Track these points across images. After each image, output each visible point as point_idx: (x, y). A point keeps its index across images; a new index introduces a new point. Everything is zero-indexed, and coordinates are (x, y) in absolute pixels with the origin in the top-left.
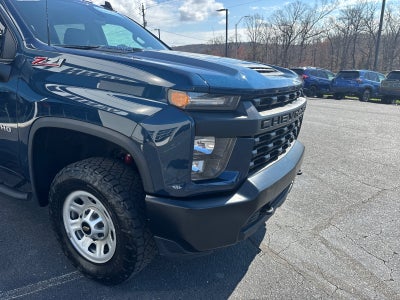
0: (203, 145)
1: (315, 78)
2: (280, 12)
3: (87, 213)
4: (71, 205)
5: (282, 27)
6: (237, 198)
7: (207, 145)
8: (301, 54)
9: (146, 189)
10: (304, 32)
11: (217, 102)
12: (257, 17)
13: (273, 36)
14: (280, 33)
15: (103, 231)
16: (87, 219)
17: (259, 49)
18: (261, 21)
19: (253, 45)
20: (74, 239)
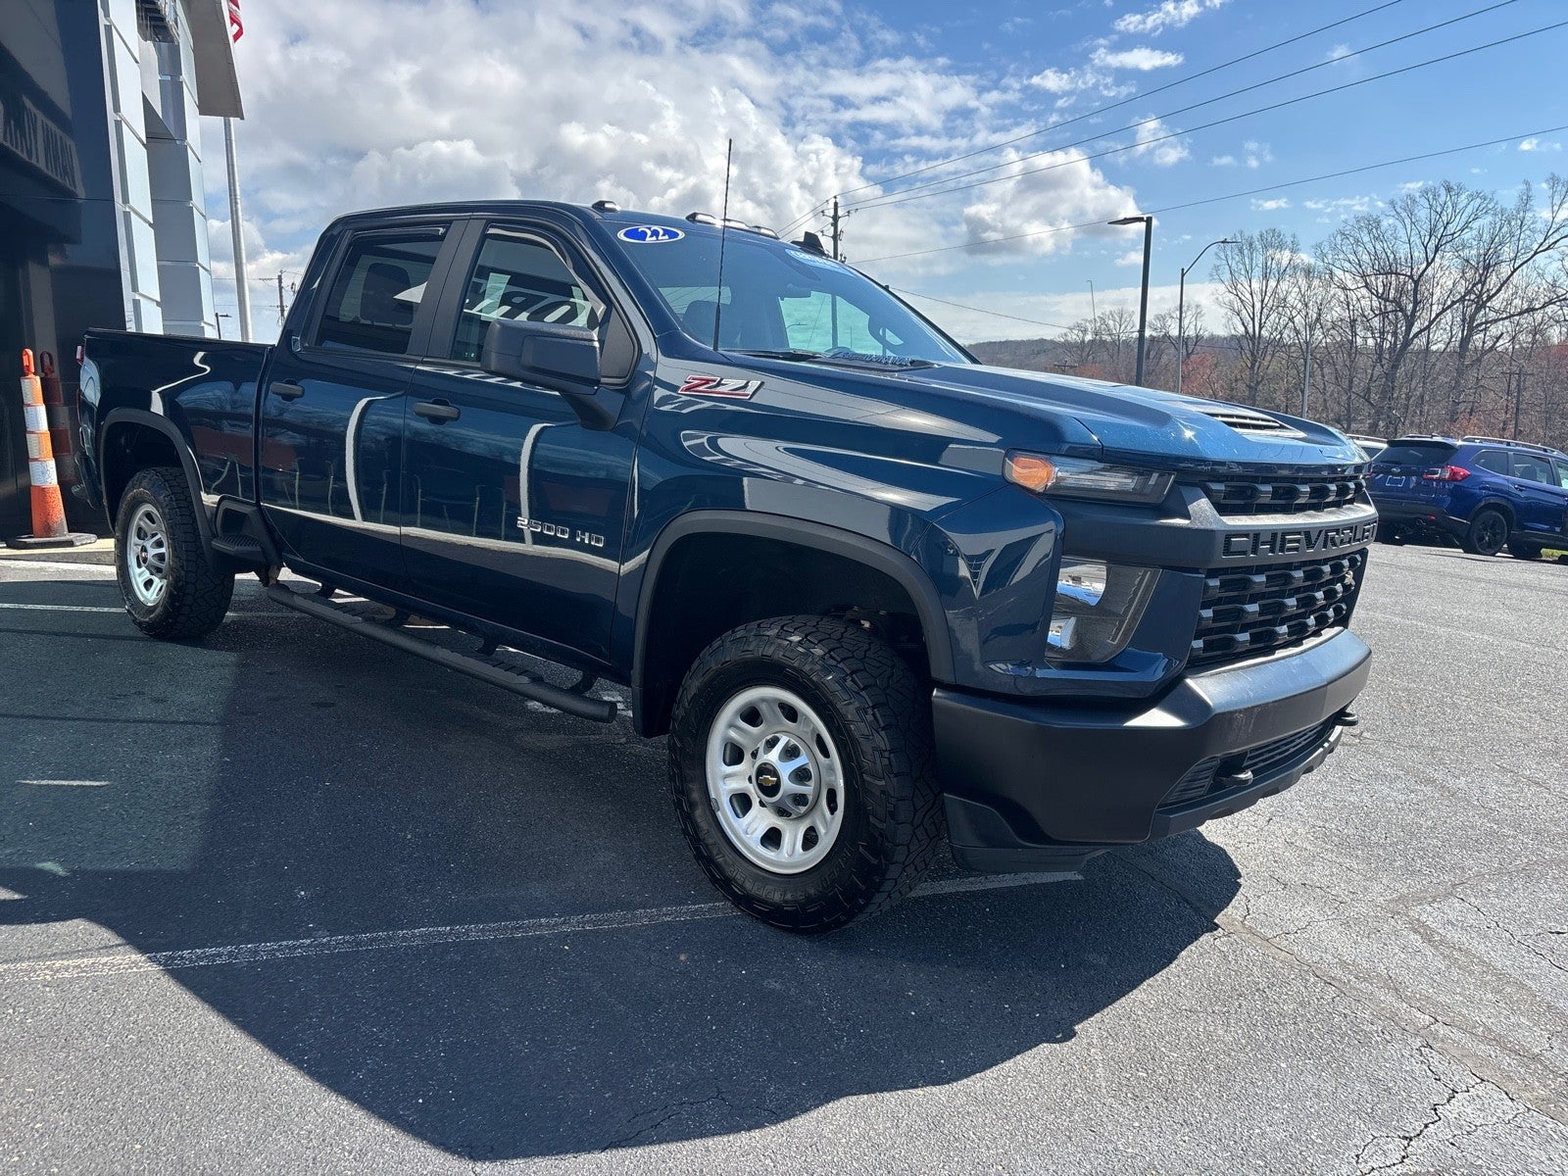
0: (1077, 579)
1: (1499, 479)
2: (1372, 224)
3: (771, 744)
4: (731, 725)
5: (1378, 283)
6: (1157, 718)
7: (1087, 581)
8: (1456, 387)
9: (934, 674)
10: (1475, 300)
11: (1114, 481)
12: (1273, 240)
13: (1336, 312)
14: (1367, 302)
15: (808, 789)
16: (773, 757)
17: (1273, 365)
18: (1286, 255)
19: (1250, 346)
20: (726, 814)
